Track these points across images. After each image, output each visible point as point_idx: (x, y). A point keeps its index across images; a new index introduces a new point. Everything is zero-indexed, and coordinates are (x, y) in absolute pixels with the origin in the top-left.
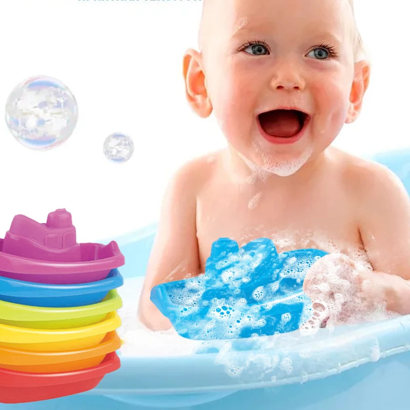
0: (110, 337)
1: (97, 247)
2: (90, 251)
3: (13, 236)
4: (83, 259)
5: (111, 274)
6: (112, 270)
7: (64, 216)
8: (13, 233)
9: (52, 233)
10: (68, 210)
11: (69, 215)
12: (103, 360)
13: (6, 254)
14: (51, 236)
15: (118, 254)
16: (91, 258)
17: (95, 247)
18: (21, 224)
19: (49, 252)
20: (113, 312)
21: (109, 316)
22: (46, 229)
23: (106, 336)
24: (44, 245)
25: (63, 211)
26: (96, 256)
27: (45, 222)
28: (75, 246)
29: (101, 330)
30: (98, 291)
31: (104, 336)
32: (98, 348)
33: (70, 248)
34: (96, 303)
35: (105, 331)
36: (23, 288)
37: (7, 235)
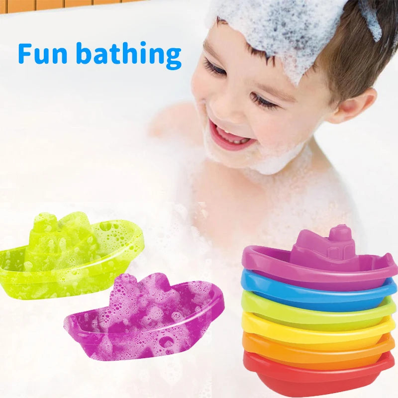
0: (385, 338)
1: (374, 259)
2: (367, 262)
3: (299, 249)
4: (361, 270)
5: (387, 282)
6: (387, 279)
7: (344, 231)
8: (299, 246)
9: (334, 246)
10: (348, 226)
11: (349, 230)
12: (379, 359)
13: (292, 264)
14: (333, 248)
15: (393, 264)
16: (368, 269)
17: (372, 258)
18: (307, 238)
19: (331, 263)
20: (388, 316)
21: (384, 320)
22: (329, 243)
23: (382, 337)
24: (327, 257)
25: (344, 227)
26: (373, 266)
27: (328, 237)
28: (355, 257)
29: (376, 332)
30: (374, 297)
31: (380, 337)
32: (374, 348)
33: (349, 260)
34: (373, 308)
35: (381, 334)
36: (307, 295)
37: (294, 248)
